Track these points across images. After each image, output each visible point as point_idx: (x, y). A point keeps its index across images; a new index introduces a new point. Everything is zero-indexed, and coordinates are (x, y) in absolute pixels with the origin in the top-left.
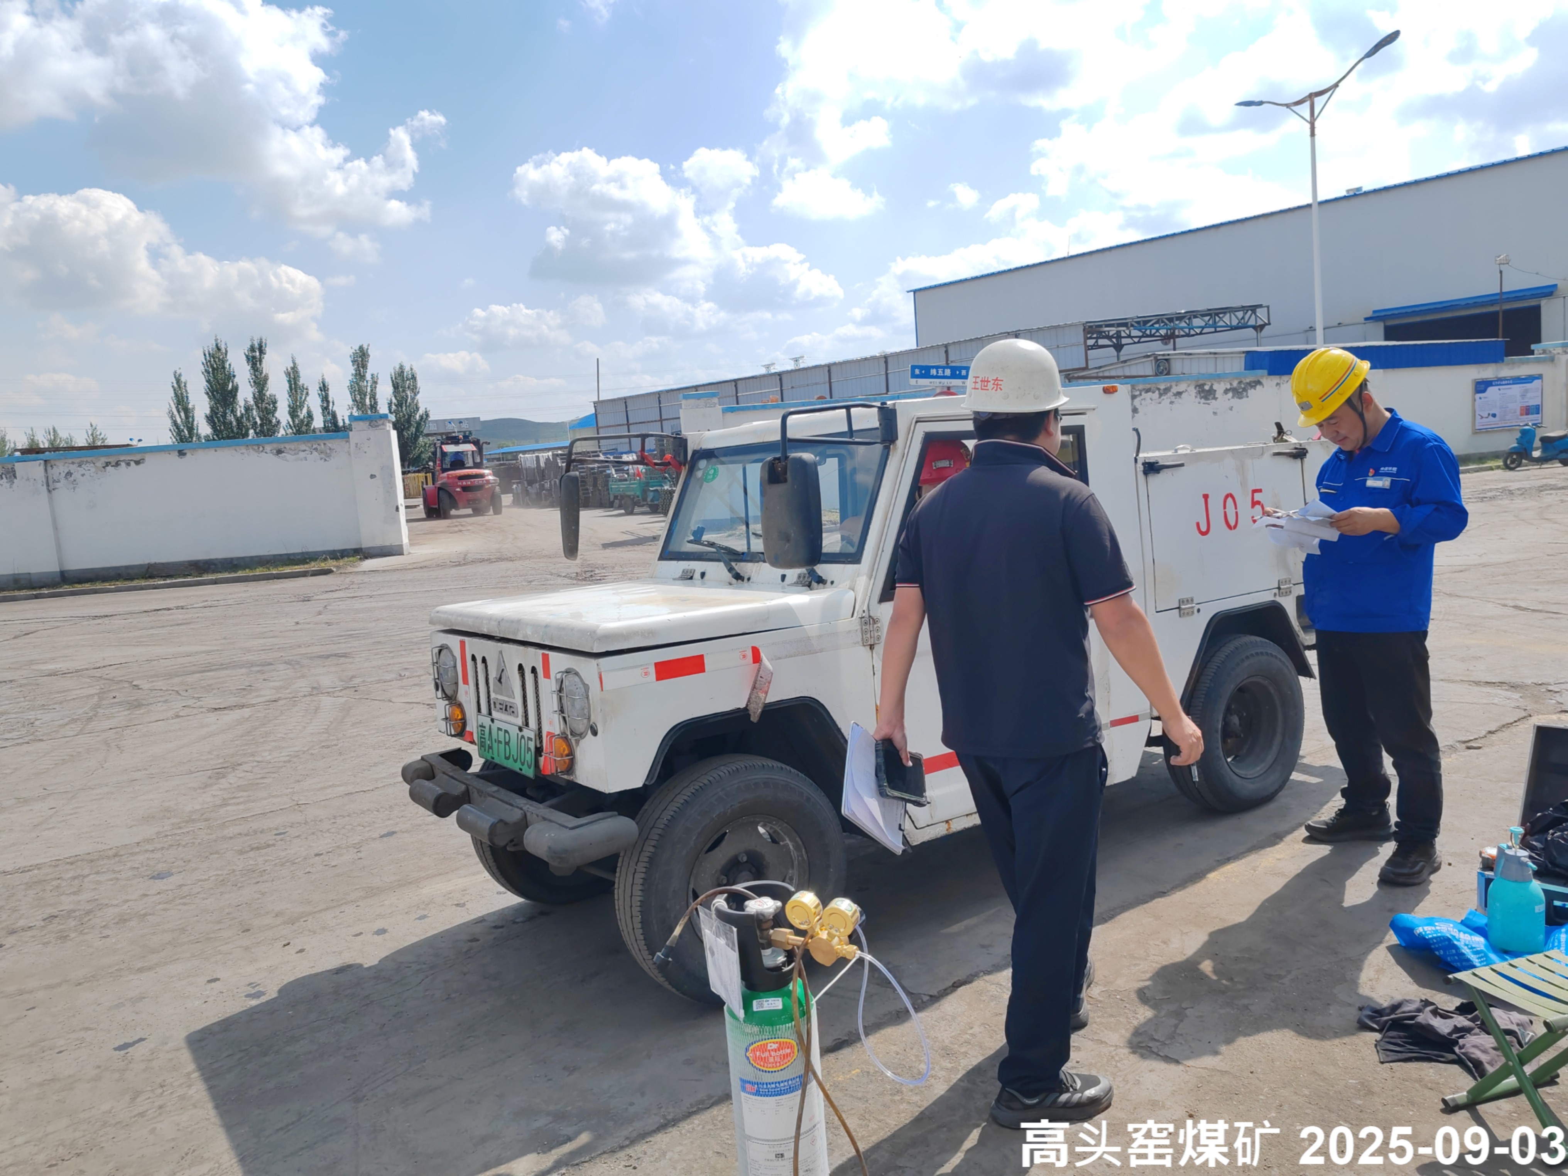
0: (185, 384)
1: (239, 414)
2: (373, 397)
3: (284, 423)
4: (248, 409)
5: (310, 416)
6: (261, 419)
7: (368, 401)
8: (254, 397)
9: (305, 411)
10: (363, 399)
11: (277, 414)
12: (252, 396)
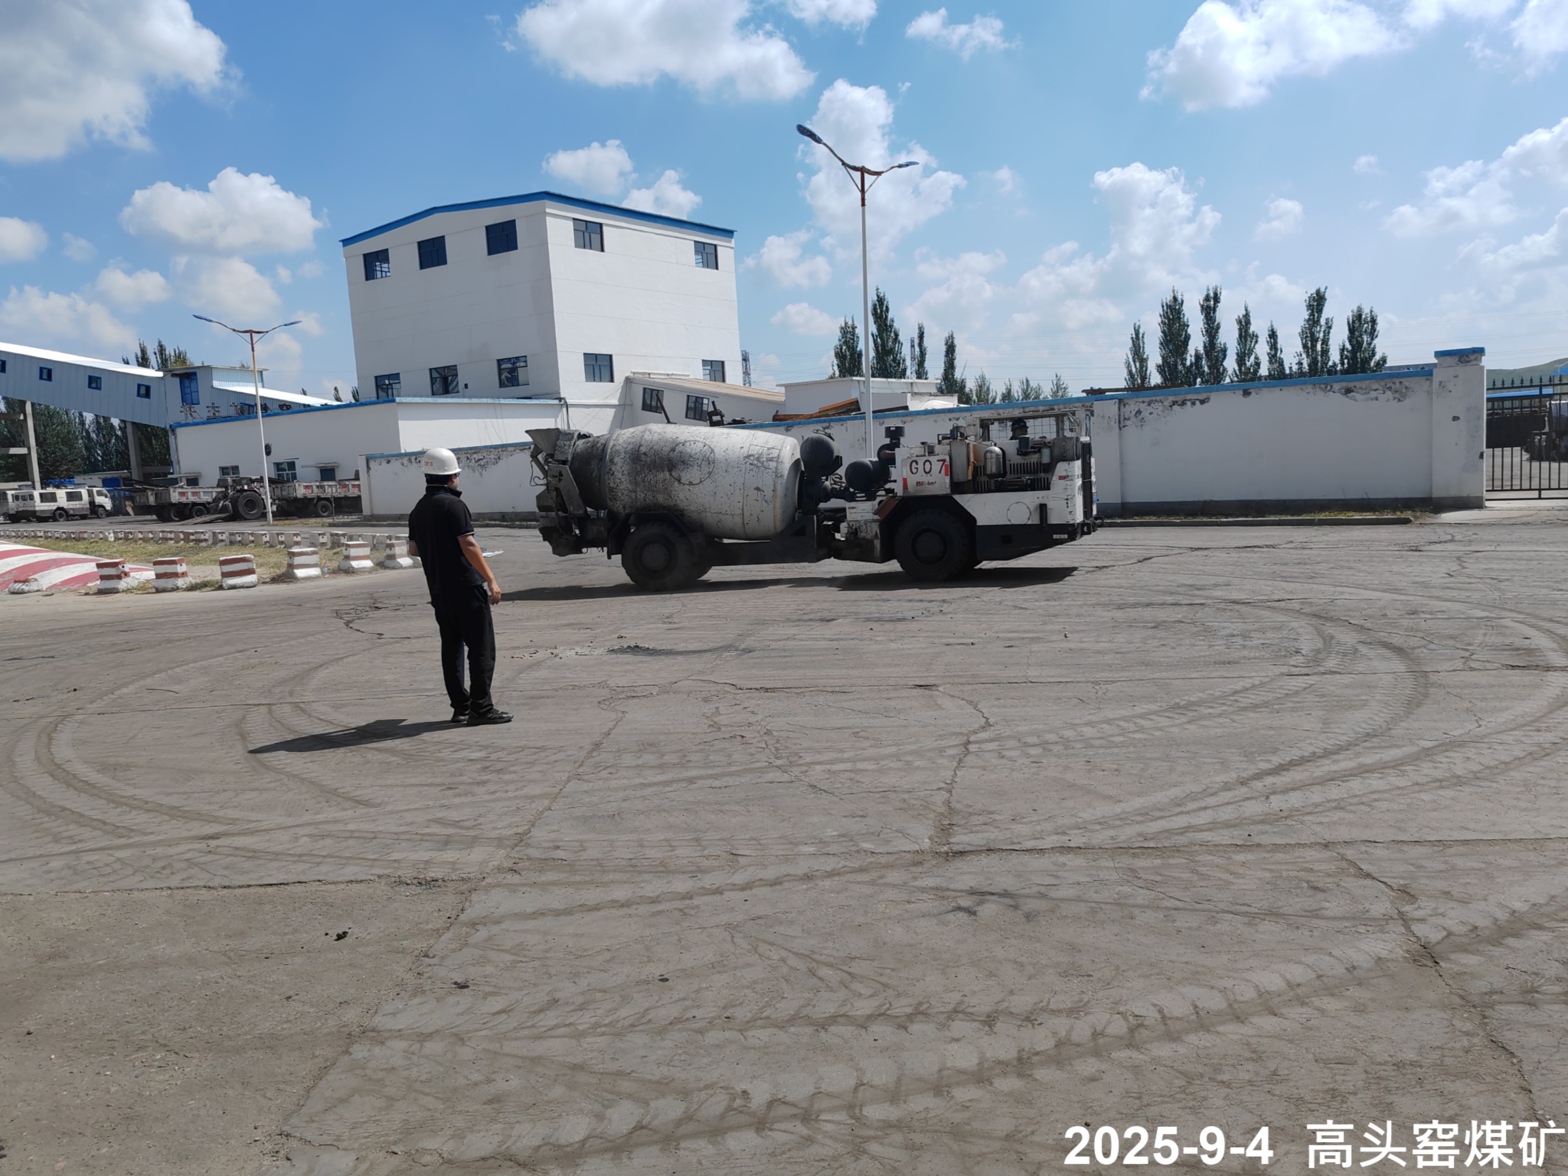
0: (1143, 335)
1: (1188, 363)
2: (1325, 342)
3: (1230, 371)
4: (1198, 357)
5: (1258, 364)
6: (1209, 368)
7: (1319, 347)
8: (1205, 347)
9: (1252, 359)
10: (1314, 346)
11: (1225, 363)
12: (1202, 345)
